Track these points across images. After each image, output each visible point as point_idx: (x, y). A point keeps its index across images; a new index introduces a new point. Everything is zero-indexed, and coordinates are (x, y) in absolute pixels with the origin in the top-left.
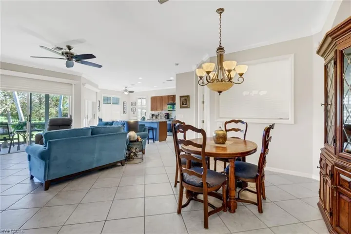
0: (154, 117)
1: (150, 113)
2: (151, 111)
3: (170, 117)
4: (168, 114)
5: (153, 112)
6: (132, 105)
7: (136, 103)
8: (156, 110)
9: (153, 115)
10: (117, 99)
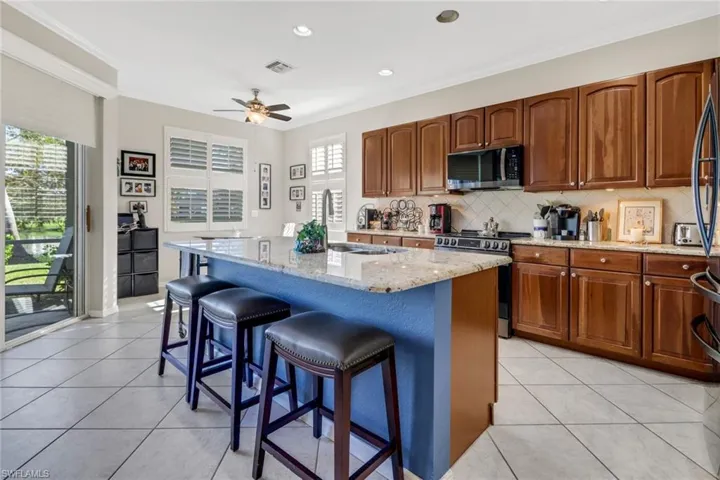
0: (377, 224)
1: (359, 204)
2: (365, 194)
3: (459, 226)
4: (447, 208)
5: (374, 203)
6: (292, 173)
7: (305, 169)
8: (389, 192)
9: (372, 215)
10: (237, 153)
